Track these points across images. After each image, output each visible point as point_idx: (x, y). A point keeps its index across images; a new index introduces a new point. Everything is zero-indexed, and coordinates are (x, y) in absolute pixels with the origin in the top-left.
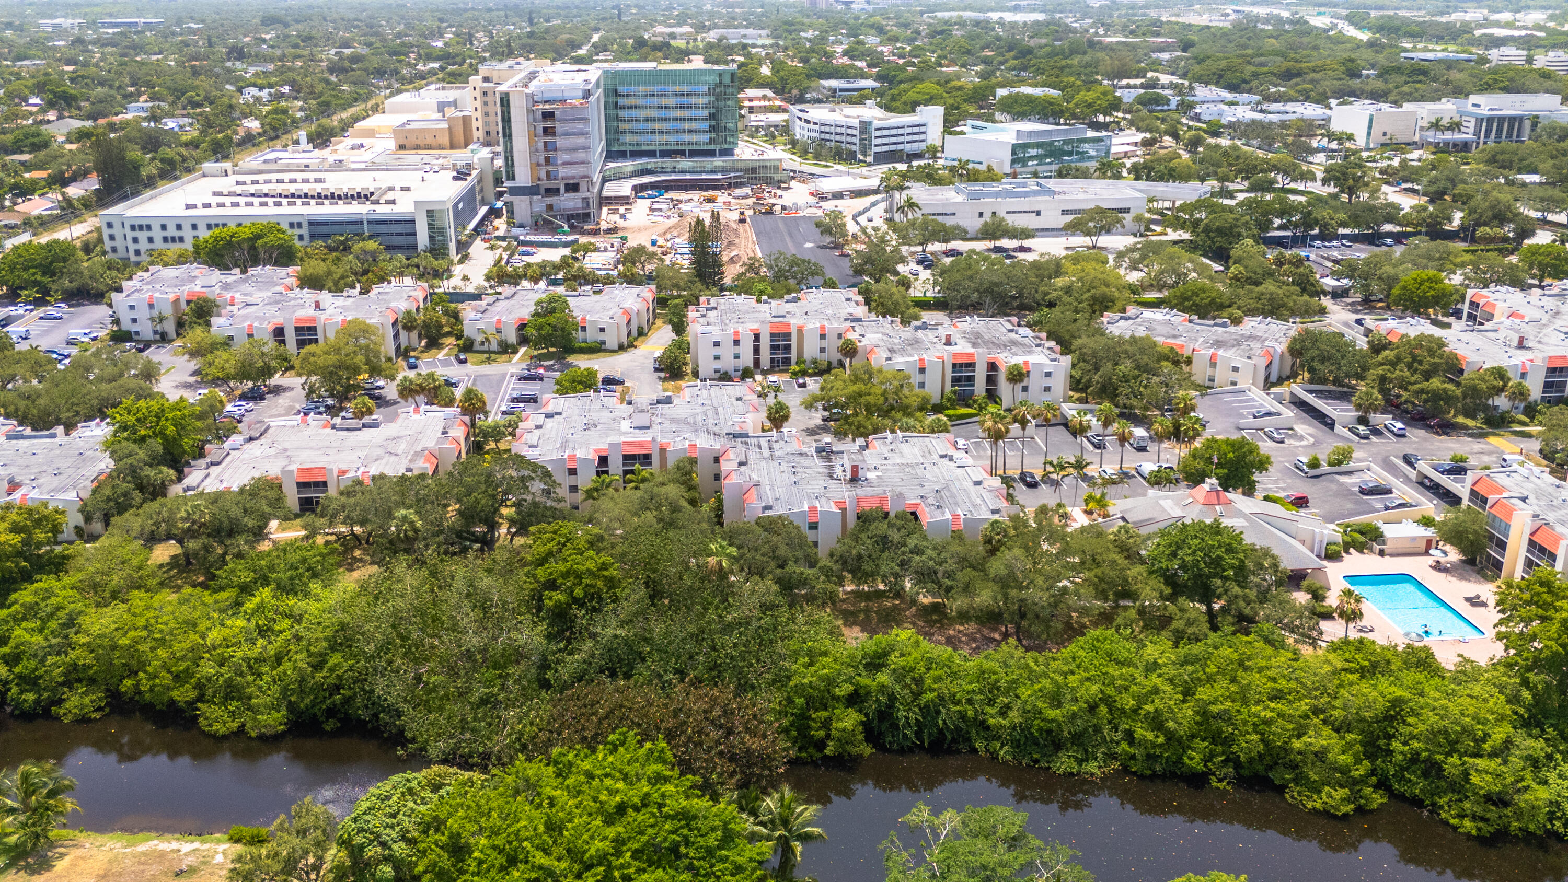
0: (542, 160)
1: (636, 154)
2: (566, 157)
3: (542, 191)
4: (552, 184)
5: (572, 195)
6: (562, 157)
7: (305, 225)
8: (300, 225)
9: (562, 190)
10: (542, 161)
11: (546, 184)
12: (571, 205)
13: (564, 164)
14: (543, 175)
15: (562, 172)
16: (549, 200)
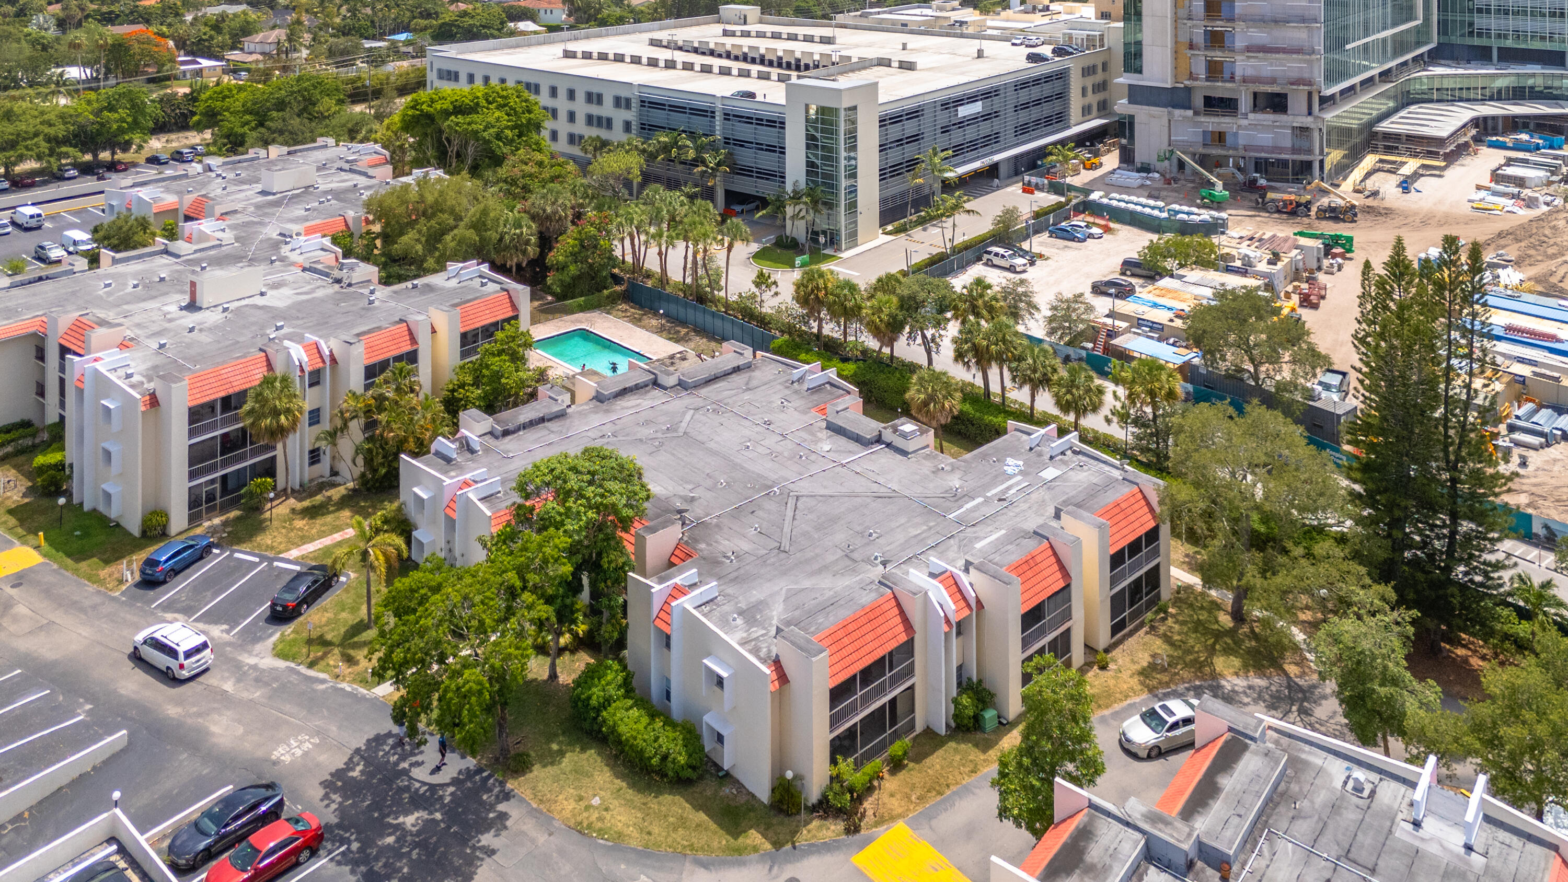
0: (1199, 35)
1: (1509, 56)
2: (1259, 36)
3: (1199, 102)
4: (1221, 89)
5: (1268, 118)
6: (1243, 35)
7: (635, 104)
8: (628, 104)
9: (1245, 103)
10: (1200, 39)
11: (1203, 86)
12: (1265, 138)
13: (1253, 49)
14: (1200, 69)
15: (1243, 65)
16: (1213, 123)
